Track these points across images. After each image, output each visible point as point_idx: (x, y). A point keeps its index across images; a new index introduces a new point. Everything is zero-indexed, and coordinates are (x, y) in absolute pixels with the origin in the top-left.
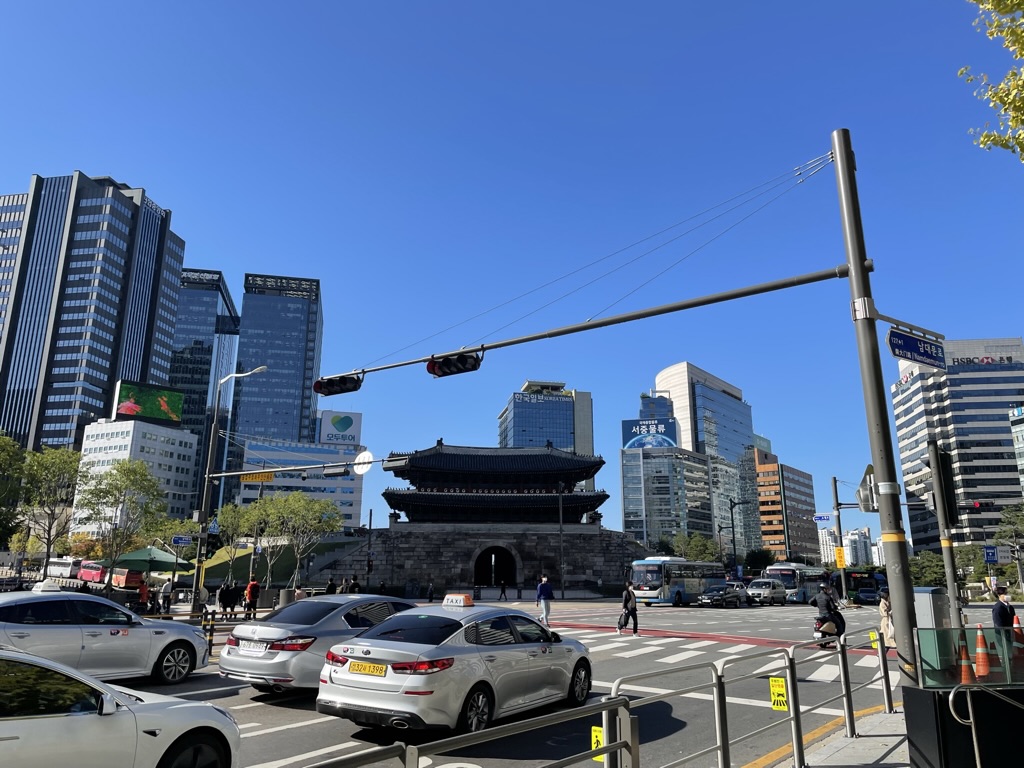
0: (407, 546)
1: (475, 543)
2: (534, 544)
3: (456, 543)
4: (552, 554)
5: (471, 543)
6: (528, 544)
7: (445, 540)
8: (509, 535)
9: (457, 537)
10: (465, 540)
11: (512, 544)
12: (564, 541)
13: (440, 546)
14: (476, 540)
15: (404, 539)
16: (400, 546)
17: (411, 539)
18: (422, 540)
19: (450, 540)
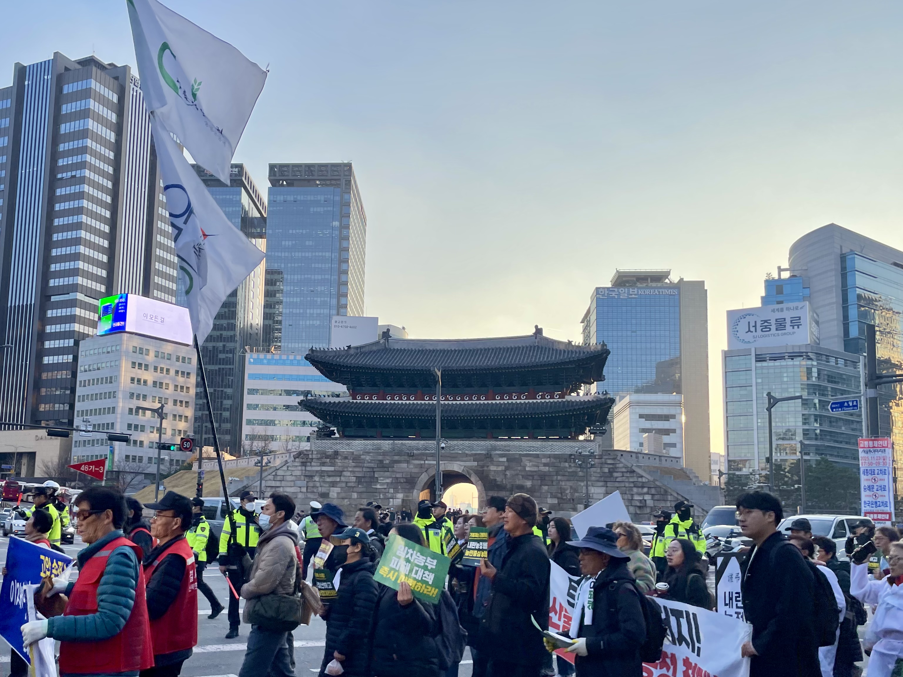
0: (332, 469)
1: (421, 466)
2: (503, 468)
3: (396, 465)
5: (416, 466)
7: (381, 461)
8: (467, 455)
9: (396, 458)
10: (408, 462)
11: (471, 468)
12: (545, 465)
13: (375, 470)
14: (422, 462)
15: (328, 460)
16: (324, 468)
17: (337, 460)
18: (351, 461)
19: (387, 462)
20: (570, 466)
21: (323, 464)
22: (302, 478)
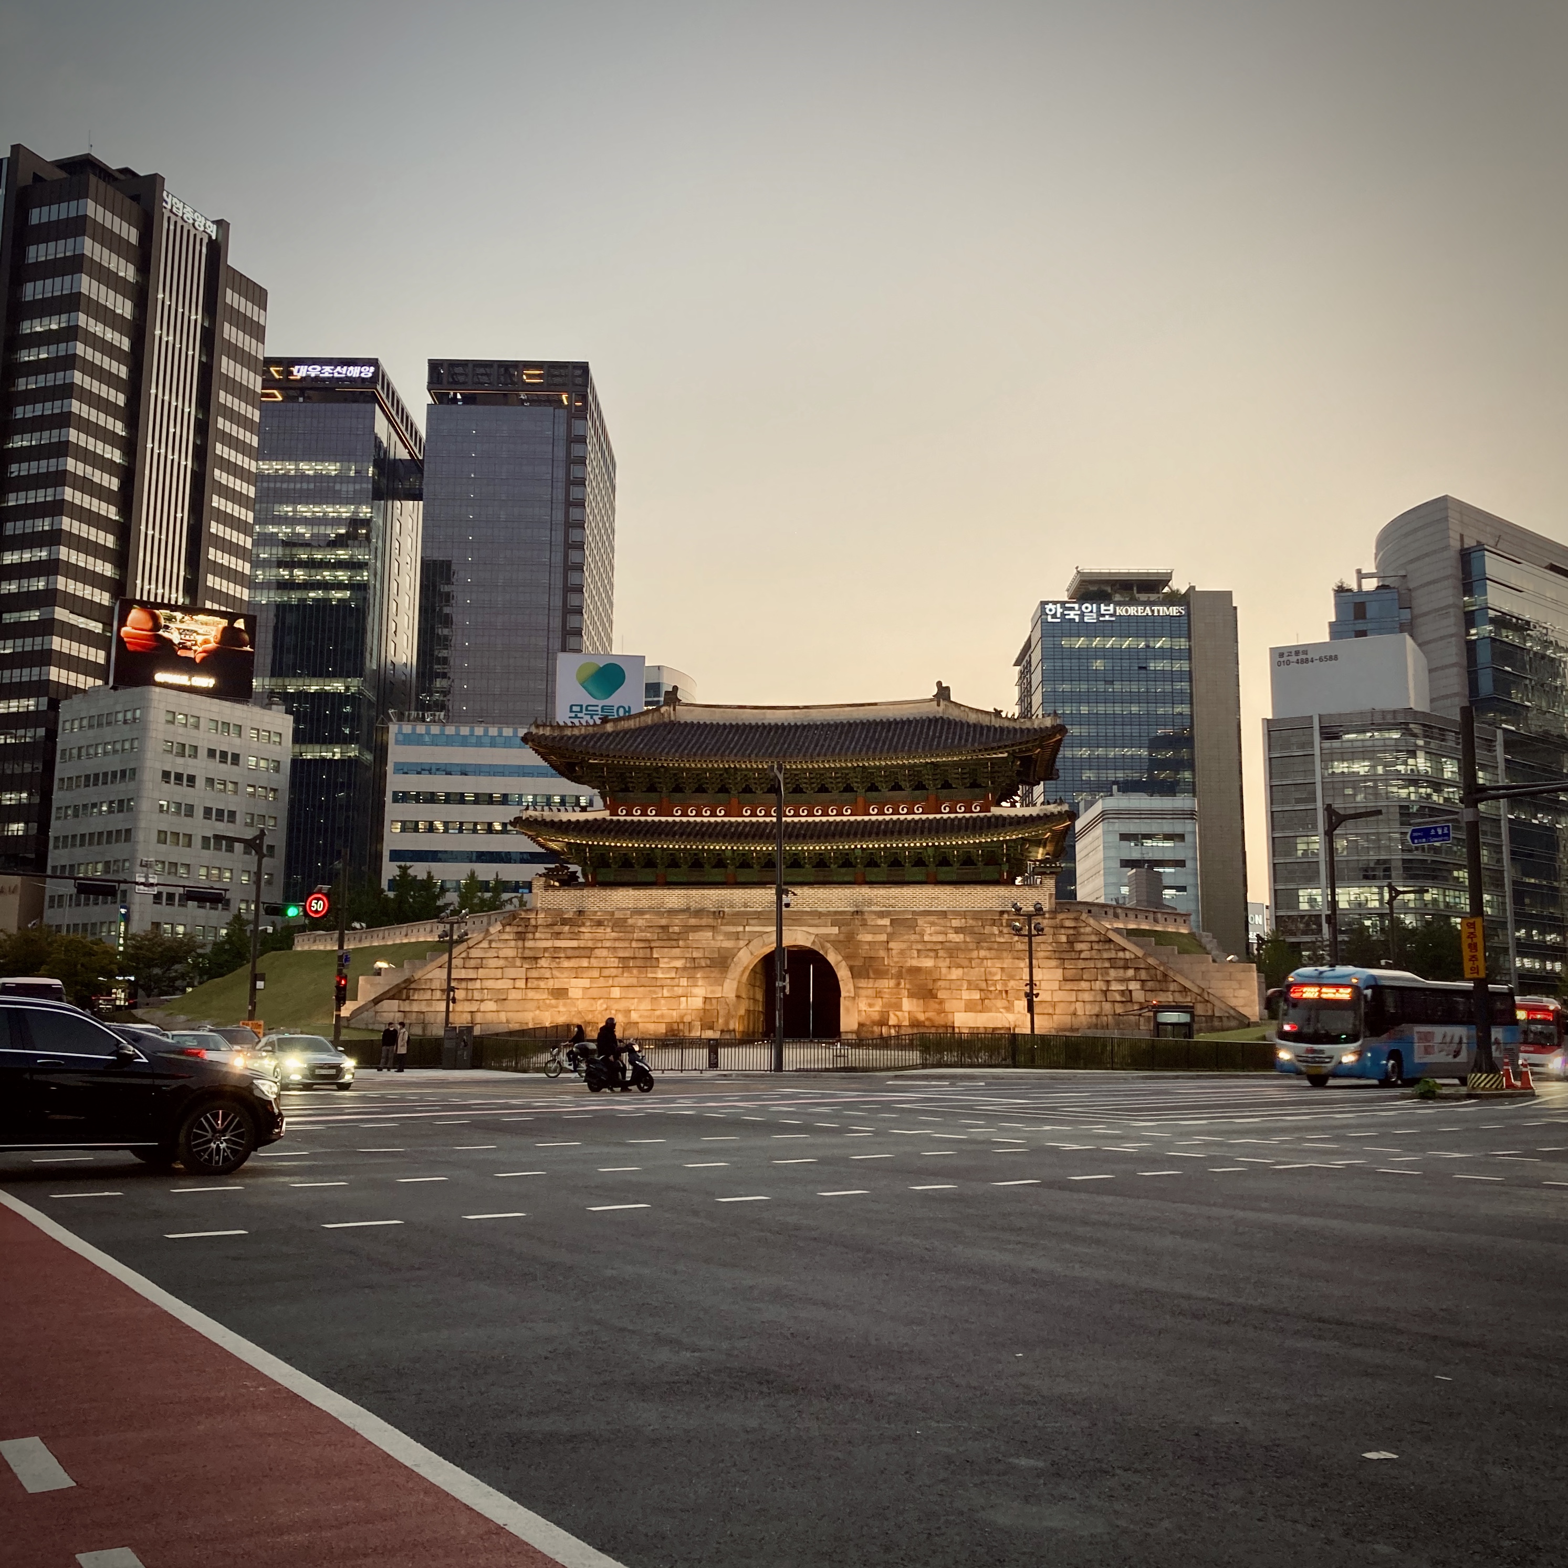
0: (574, 944)
1: (737, 936)
2: (884, 937)
3: (691, 936)
4: (928, 963)
5: (729, 936)
6: (869, 938)
7: (665, 928)
8: (820, 915)
9: (693, 921)
10: (713, 928)
11: (825, 938)
12: (957, 930)
13: (653, 945)
14: (741, 929)
15: (567, 928)
16: (558, 943)
17: (583, 929)
18: (609, 930)
19: (677, 929)
20: (1001, 932)
21: (557, 935)
22: (518, 962)
